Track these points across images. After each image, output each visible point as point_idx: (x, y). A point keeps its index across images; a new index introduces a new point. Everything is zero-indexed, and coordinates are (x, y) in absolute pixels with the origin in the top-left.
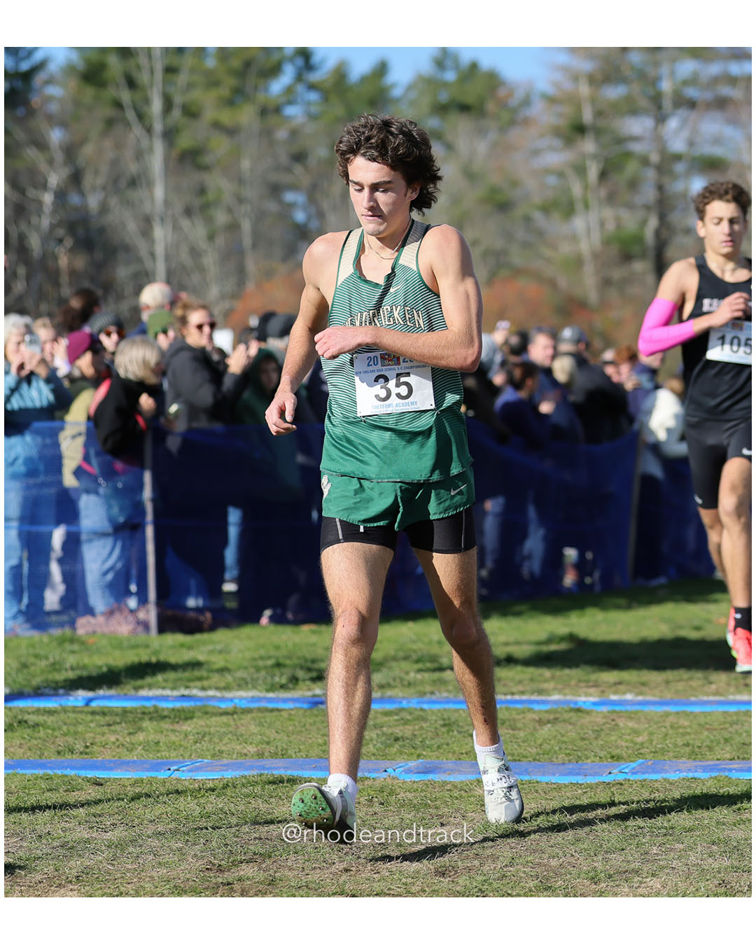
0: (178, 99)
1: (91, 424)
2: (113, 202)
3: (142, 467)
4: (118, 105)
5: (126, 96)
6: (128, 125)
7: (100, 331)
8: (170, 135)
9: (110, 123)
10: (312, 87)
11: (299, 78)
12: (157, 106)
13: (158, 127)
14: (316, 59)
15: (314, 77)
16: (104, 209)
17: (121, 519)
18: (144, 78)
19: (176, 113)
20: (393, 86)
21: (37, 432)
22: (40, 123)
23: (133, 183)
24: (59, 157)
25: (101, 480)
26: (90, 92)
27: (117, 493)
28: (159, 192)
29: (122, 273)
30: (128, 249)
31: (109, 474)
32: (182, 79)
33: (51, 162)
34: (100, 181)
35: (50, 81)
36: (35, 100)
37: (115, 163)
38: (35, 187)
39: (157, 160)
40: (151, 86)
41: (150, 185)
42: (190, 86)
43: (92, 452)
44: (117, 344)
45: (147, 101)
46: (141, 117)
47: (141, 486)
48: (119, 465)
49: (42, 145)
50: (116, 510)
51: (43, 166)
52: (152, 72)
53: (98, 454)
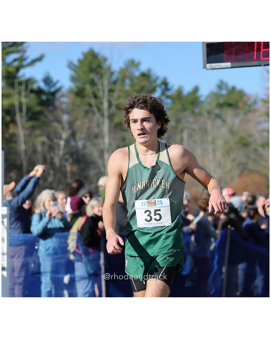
0: (114, 103)
1: (79, 234)
2: (88, 144)
3: (100, 251)
4: (90, 105)
5: (93, 101)
6: (94, 113)
7: (83, 196)
8: (111, 117)
9: (87, 112)
10: (168, 97)
11: (163, 93)
12: (105, 105)
13: (106, 114)
14: (170, 86)
15: (169, 93)
16: (85, 147)
17: (92, 272)
18: (100, 94)
19: (113, 108)
20: (201, 96)
21: (57, 237)
22: (59, 113)
23: (96, 136)
24: (66, 126)
25: (83, 256)
26: (78, 100)
27: (90, 261)
28: (107, 140)
29: (92, 173)
30: (94, 163)
31: (87, 254)
32: (116, 94)
33: (63, 128)
34: (83, 136)
35: (63, 96)
36: (57, 103)
37: (89, 128)
38: (57, 138)
39: (106, 127)
40: (103, 98)
41: (103, 137)
42: (119, 97)
43: (80, 245)
44: (89, 201)
45: (102, 103)
46: (99, 110)
47: (99, 258)
48: (90, 250)
49: (59, 121)
50: (89, 268)
51: (60, 130)
52: (104, 91)
53: (82, 246)
